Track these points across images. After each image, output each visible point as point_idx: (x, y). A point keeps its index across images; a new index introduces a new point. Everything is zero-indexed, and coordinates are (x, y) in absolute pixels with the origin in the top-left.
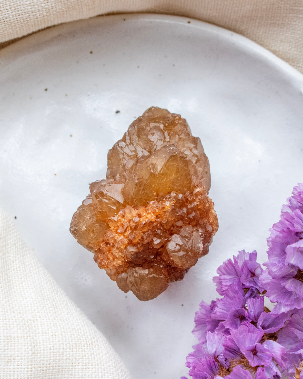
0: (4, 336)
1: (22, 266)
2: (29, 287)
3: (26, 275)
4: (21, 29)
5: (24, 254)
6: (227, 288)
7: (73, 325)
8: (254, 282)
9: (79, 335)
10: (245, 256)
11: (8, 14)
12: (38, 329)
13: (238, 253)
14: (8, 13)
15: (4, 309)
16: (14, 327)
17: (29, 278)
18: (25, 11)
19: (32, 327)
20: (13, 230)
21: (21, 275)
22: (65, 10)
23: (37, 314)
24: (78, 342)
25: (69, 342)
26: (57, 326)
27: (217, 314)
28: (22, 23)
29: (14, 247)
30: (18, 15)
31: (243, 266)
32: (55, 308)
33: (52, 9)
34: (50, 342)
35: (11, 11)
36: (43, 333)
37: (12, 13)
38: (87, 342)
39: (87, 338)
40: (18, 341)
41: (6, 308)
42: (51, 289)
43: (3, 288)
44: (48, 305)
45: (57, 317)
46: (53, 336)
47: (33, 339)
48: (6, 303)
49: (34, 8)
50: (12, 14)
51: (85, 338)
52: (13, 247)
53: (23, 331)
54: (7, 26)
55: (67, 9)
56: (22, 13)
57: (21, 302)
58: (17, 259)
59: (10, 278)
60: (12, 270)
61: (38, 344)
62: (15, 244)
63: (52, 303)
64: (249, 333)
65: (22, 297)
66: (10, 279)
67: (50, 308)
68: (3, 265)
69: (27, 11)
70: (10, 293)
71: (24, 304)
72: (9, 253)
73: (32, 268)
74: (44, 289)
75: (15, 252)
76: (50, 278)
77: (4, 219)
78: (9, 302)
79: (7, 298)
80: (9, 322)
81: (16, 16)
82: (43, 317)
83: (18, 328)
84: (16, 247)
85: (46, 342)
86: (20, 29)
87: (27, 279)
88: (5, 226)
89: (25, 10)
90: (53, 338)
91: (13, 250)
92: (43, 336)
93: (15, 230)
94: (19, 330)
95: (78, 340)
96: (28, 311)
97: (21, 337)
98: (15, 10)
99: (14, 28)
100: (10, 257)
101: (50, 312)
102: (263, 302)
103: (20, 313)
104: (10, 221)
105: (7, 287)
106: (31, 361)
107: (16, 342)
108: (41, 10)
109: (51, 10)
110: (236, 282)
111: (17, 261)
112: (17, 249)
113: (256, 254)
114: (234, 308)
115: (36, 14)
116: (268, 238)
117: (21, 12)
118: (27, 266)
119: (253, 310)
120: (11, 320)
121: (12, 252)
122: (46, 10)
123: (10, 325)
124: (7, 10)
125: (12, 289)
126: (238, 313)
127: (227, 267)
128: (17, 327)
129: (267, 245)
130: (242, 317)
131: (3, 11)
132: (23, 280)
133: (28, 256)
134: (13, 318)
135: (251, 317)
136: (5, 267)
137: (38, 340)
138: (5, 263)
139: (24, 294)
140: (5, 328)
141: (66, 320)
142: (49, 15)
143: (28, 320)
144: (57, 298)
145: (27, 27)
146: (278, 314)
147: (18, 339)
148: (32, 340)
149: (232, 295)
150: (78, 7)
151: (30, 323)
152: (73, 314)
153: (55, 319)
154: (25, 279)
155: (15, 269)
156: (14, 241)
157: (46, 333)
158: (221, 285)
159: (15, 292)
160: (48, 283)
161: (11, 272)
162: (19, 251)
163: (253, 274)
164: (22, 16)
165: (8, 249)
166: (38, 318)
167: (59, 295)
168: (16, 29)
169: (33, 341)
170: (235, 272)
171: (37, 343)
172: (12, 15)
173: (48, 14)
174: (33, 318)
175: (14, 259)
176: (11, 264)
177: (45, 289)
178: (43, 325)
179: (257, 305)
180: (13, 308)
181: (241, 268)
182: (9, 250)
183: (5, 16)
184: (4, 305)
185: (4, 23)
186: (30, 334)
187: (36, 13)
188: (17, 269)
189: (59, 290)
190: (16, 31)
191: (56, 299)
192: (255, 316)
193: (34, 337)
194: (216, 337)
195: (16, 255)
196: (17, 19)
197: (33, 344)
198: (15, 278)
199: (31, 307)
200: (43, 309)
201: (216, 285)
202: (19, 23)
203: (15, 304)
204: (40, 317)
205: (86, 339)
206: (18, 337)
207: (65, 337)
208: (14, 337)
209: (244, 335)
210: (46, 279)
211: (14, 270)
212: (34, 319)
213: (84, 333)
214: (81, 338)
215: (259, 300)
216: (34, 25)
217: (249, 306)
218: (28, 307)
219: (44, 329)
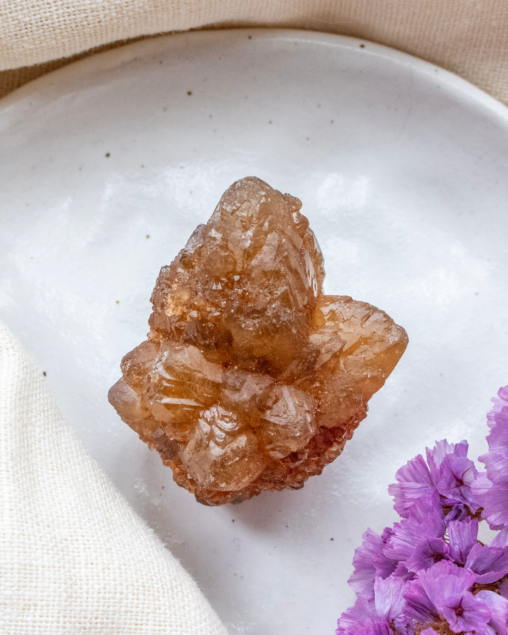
0: (19, 564)
1: (55, 448)
2: (65, 484)
3: (61, 465)
4: (72, 39)
5: (58, 430)
6: (412, 503)
7: (141, 554)
8: (461, 495)
9: (150, 573)
10: (447, 449)
11: (50, 12)
12: (79, 556)
13: (435, 445)
14: (50, 10)
15: (21, 518)
16: (37, 549)
17: (66, 469)
18: (79, 8)
19: (68, 552)
20: (41, 387)
21: (52, 463)
22: (149, 9)
23: (78, 530)
24: (148, 583)
25: (132, 582)
26: (112, 553)
27: (395, 548)
28: (72, 30)
29: (43, 417)
30: (68, 14)
31: (442, 464)
32: (110, 524)
33: (127, 6)
34: (99, 580)
35: (56, 8)
36: (87, 564)
37: (57, 10)
38: (163, 585)
39: (163, 579)
40: (43, 574)
41: (25, 516)
42: (103, 491)
43: (21, 482)
44: (97, 517)
45: (113, 539)
46: (104, 569)
47: (70, 572)
48: (25, 507)
49: (95, 3)
50: (57, 12)
51: (161, 577)
52: (41, 416)
53: (54, 557)
54: (47, 34)
55: (153, 9)
56: (75, 11)
57: (50, 508)
58: (47, 437)
59: (33, 466)
60: (36, 454)
61: (78, 582)
62: (44, 412)
63: (105, 514)
64: (451, 575)
65: (53, 499)
66: (34, 468)
67: (101, 523)
68: (22, 444)
69: (83, 8)
70: (32, 492)
71: (56, 513)
72: (32, 426)
73: (73, 454)
74: (92, 491)
75: (44, 424)
76: (102, 474)
77: (26, 367)
78: (30, 505)
79: (27, 499)
80: (30, 540)
81: (64, 17)
82: (88, 536)
83: (44, 551)
84: (45, 417)
85: (93, 580)
86: (70, 41)
87: (62, 471)
88: (28, 379)
89: (80, 6)
90: (104, 573)
91: (40, 421)
92: (87, 568)
93: (45, 389)
94: (46, 555)
95: (148, 580)
96: (63, 524)
97: (49, 567)
98: (62, 5)
99: (59, 37)
100: (35, 432)
101: (101, 530)
102: (475, 528)
103: (48, 526)
104: (36, 372)
105: (28, 482)
106: (65, 611)
107: (40, 575)
108: (107, 7)
109: (125, 8)
110: (430, 493)
111: (47, 440)
112: (46, 419)
113: (467, 446)
114: (425, 537)
115: (98, 15)
116: (489, 412)
117: (73, 9)
118: (63, 451)
119: (457, 542)
120: (32, 537)
121: (38, 423)
122: (116, 8)
123: (30, 544)
124: (49, 6)
125: (37, 485)
126: (432, 549)
127: (415, 468)
128: (43, 549)
129: (488, 424)
130: (437, 556)
131: (42, 7)
132: (56, 472)
133: (66, 434)
134: (37, 533)
135: (454, 555)
136: (26, 447)
137: (78, 574)
138: (25, 441)
139: (57, 496)
140: (21, 549)
141: (129, 545)
142: (121, 18)
143: (61, 540)
144: (114, 508)
145: (82, 37)
146: (503, 547)
147: (44, 571)
148: (67, 573)
149: (422, 516)
150: (172, 7)
151: (64, 545)
152: (141, 537)
153: (109, 542)
154: (58, 471)
155: (43, 453)
156: (42, 407)
157: (92, 564)
158: (404, 499)
159: (41, 491)
160: (99, 481)
161: (36, 457)
162: (50, 424)
163: (460, 482)
164: (74, 17)
165: (31, 417)
166: (80, 538)
167: (116, 503)
168: (64, 40)
169: (70, 576)
170: (428, 478)
171: (76, 580)
172: (57, 14)
173: (120, 16)
174: (71, 536)
175: (42, 436)
176: (35, 444)
177: (94, 491)
178: (87, 550)
179: (465, 533)
180: (36, 517)
181: (439, 469)
182: (33, 420)
183: (45, 15)
184: (21, 510)
185: (43, 27)
186: (64, 563)
187: (98, 13)
188: (45, 453)
189: (116, 494)
190: (62, 43)
191: (112, 509)
192: (461, 553)
193: (72, 570)
194: (392, 585)
195: (45, 429)
196: (65, 22)
197: (69, 580)
198: (42, 468)
199: (69, 517)
200: (89, 522)
201: (394, 500)
202: (69, 29)
203: (41, 511)
204: (83, 536)
205: (162, 581)
206: (43, 567)
207: (126, 573)
208: (37, 566)
209: (443, 578)
210: (95, 475)
211: (41, 454)
212: (73, 538)
213: (159, 570)
214: (154, 578)
215: (470, 524)
216: (93, 35)
217: (451, 535)
218: (63, 517)
219: (89, 557)
